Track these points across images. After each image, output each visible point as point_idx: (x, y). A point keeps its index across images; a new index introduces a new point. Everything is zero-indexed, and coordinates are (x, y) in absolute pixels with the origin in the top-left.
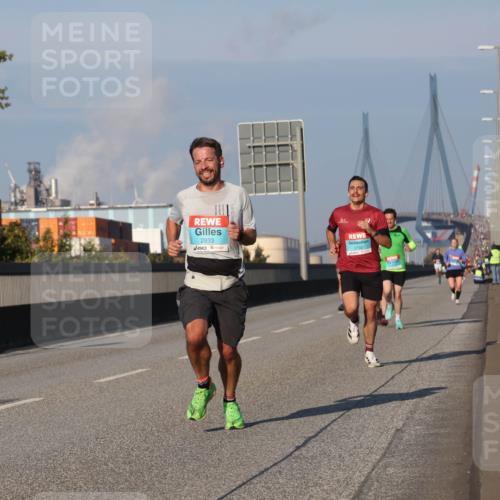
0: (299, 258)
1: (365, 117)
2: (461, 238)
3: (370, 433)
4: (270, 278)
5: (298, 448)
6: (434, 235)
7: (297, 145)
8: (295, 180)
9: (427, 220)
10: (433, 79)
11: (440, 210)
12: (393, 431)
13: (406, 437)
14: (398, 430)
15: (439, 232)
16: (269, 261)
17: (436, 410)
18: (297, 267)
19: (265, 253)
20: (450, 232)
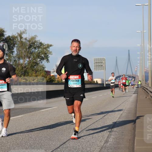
0: (104, 82)
1: (116, 57)
2: (133, 79)
3: (116, 114)
4: (99, 86)
5: (103, 117)
6: (129, 79)
7: (104, 62)
8: (104, 68)
9: (127, 76)
10: (129, 51)
11: (130, 74)
12: (120, 114)
13: (123, 115)
14: (121, 114)
15: (130, 78)
16: (99, 83)
17: (128, 111)
18: (104, 84)
19: (98, 82)
20: (131, 78)
